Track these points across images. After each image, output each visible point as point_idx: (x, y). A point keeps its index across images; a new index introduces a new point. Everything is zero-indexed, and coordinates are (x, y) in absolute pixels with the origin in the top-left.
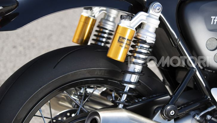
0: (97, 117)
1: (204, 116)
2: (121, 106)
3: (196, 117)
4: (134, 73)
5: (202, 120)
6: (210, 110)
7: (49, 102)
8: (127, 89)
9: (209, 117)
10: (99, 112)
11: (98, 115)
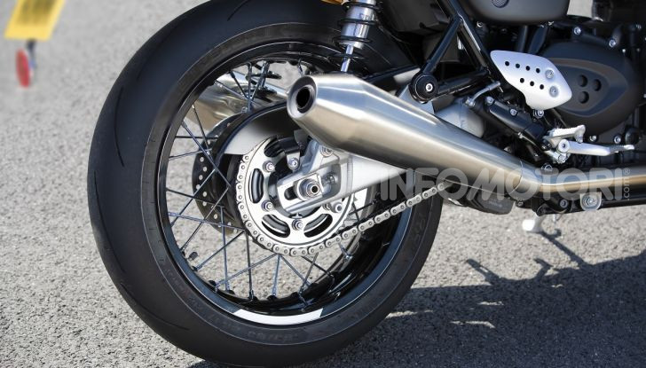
0: (309, 86)
1: (481, 100)
2: (345, 66)
3: (468, 101)
4: (360, 22)
5: (478, 107)
6: (490, 88)
7: (193, 107)
8: (350, 51)
9: (490, 100)
10: (312, 77)
11: (311, 82)
